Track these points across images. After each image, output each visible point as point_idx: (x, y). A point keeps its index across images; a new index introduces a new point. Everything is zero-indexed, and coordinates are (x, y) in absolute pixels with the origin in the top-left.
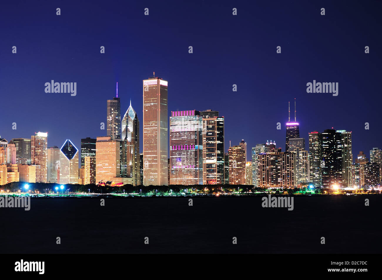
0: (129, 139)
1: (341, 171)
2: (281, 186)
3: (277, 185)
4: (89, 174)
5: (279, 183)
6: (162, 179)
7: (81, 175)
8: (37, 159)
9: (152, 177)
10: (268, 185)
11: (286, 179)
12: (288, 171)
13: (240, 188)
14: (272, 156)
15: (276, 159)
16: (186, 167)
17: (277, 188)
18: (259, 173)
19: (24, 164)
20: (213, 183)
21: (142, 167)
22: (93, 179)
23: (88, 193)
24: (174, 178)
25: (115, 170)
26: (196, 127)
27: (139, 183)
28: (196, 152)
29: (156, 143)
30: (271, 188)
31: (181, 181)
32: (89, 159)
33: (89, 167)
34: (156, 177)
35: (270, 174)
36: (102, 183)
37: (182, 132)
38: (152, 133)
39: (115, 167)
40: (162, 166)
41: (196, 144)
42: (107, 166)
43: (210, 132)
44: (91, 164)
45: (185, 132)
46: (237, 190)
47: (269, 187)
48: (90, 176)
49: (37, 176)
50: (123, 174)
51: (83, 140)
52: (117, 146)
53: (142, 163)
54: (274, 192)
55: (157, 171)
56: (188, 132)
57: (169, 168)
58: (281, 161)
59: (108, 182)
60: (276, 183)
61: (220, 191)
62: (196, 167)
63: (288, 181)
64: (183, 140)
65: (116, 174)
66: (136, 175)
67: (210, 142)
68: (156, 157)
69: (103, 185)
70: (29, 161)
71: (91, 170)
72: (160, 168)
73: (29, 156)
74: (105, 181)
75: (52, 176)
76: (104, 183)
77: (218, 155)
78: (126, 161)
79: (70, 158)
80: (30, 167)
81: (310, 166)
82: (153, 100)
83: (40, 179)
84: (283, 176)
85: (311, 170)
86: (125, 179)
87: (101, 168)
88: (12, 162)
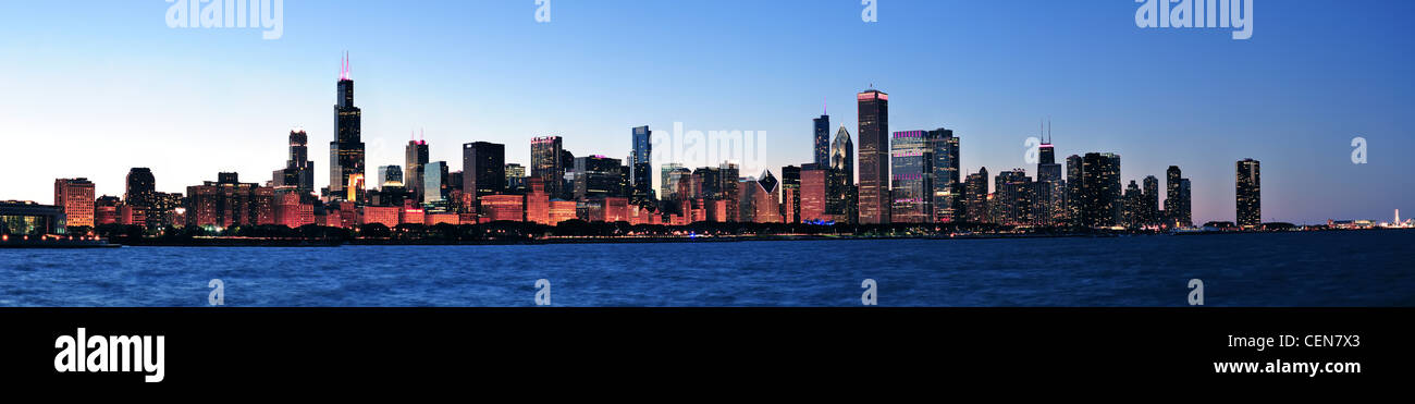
0: (841, 167)
1: (1108, 205)
2: (1032, 225)
3: (1026, 222)
4: (792, 209)
5: (1029, 220)
6: (882, 216)
7: (782, 209)
8: (727, 193)
9: (870, 213)
10: (1016, 223)
11: (1038, 216)
12: (1040, 205)
13: (980, 228)
14: (1020, 186)
15: (1025, 190)
16: (912, 201)
17: (1027, 227)
18: (1004, 208)
19: (712, 199)
20: (945, 220)
21: (857, 201)
22: (797, 217)
23: (791, 233)
24: (896, 214)
25: (824, 205)
26: (925, 150)
27: (853, 222)
28: (924, 181)
29: (874, 170)
30: (1019, 227)
31: (905, 218)
32: (792, 192)
33: (792, 201)
34: (875, 213)
35: (1018, 209)
36: (808, 221)
37: (907, 157)
38: (869, 158)
39: (824, 201)
40: (882, 200)
41: (924, 172)
42: (814, 200)
43: (942, 157)
44: (794, 199)
45: (909, 157)
46: (976, 230)
47: (1017, 226)
48: (793, 213)
49: (727, 213)
50: (831, 209)
51: (784, 169)
52: (826, 176)
53: (857, 196)
54: (1023, 232)
55: (874, 206)
56: (914, 156)
57: (890, 201)
58: (1032, 192)
59: (817, 220)
60: (1026, 220)
61: (955, 230)
62: (924, 201)
63: (1041, 218)
64: (907, 167)
65: (826, 210)
66: (850, 210)
67: (942, 169)
68: (874, 189)
69: (809, 223)
70: (717, 194)
71: (794, 205)
72: (879, 203)
73: (718, 189)
74: (813, 218)
75: (747, 213)
76: (811, 221)
77: (952, 185)
78: (837, 193)
79: (769, 191)
80: (718, 202)
81: (1068, 199)
82: (871, 118)
83: (731, 217)
84: (1034, 212)
85: (1069, 204)
86: (836, 217)
87: (806, 203)
88: (697, 197)
